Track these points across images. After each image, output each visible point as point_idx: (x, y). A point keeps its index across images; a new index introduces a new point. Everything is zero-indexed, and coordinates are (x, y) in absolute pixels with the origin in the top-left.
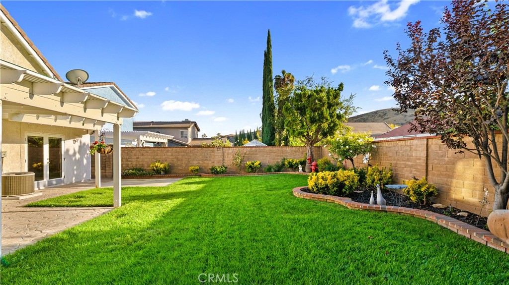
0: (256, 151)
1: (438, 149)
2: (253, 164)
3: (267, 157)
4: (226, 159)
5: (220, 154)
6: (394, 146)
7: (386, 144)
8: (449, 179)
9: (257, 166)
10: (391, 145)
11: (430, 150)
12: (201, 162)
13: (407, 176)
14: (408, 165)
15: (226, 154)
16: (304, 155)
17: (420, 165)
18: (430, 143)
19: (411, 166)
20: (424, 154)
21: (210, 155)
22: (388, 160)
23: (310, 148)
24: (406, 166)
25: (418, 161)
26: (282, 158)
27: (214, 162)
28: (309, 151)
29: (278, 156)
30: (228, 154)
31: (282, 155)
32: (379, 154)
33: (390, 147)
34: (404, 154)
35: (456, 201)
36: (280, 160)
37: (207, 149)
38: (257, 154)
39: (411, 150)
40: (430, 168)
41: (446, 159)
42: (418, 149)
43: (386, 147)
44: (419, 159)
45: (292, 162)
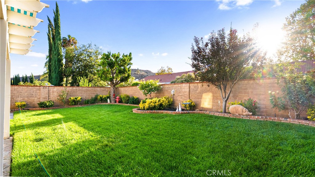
0: (76, 90)
1: (194, 88)
2: (76, 99)
3: (84, 94)
4: (51, 96)
5: (45, 92)
6: (172, 87)
7: (167, 86)
8: (199, 100)
9: (79, 100)
10: (170, 86)
11: (190, 88)
12: (26, 99)
13: (179, 100)
14: (179, 95)
15: (51, 92)
16: (108, 92)
17: (186, 95)
18: (190, 85)
19: (182, 95)
20: (188, 90)
21: (36, 92)
22: (168, 93)
23: (113, 89)
24: (179, 96)
25: (185, 93)
26: (95, 94)
27: (40, 99)
28: (113, 90)
29: (92, 93)
30: (53, 92)
31: (94, 92)
32: (163, 91)
33: (169, 87)
34: (177, 90)
35: (202, 107)
36: (94, 96)
37: (32, 88)
38: (77, 92)
39: (181, 88)
40: (191, 96)
41: (198, 92)
42: (185, 88)
43: (167, 87)
44: (186, 92)
45: (102, 97)
